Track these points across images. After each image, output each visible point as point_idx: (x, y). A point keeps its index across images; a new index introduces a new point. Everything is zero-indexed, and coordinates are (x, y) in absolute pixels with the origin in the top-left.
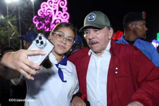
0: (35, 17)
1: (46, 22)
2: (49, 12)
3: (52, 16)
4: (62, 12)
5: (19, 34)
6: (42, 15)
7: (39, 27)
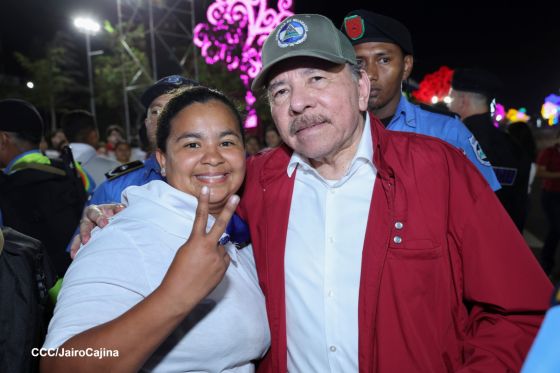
0: (198, 28)
1: (231, 41)
2: (239, 13)
3: (248, 23)
4: (278, 11)
5: (152, 76)
6: (218, 20)
7: (212, 57)
